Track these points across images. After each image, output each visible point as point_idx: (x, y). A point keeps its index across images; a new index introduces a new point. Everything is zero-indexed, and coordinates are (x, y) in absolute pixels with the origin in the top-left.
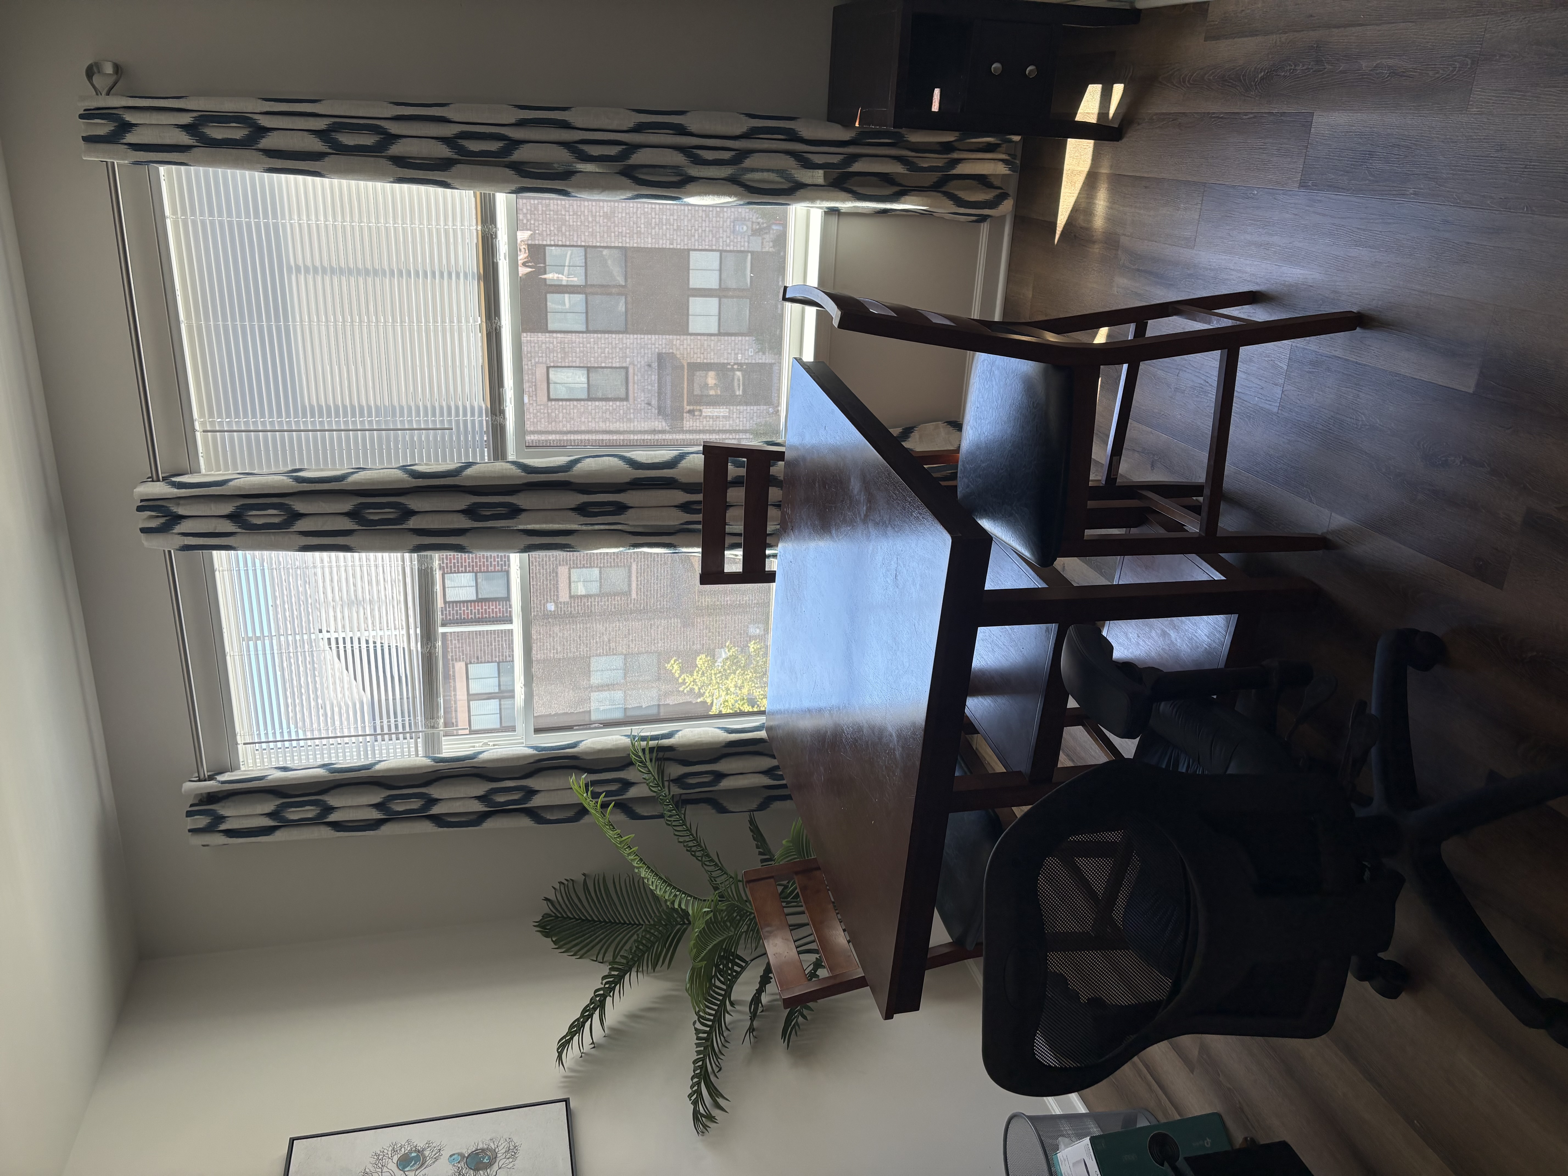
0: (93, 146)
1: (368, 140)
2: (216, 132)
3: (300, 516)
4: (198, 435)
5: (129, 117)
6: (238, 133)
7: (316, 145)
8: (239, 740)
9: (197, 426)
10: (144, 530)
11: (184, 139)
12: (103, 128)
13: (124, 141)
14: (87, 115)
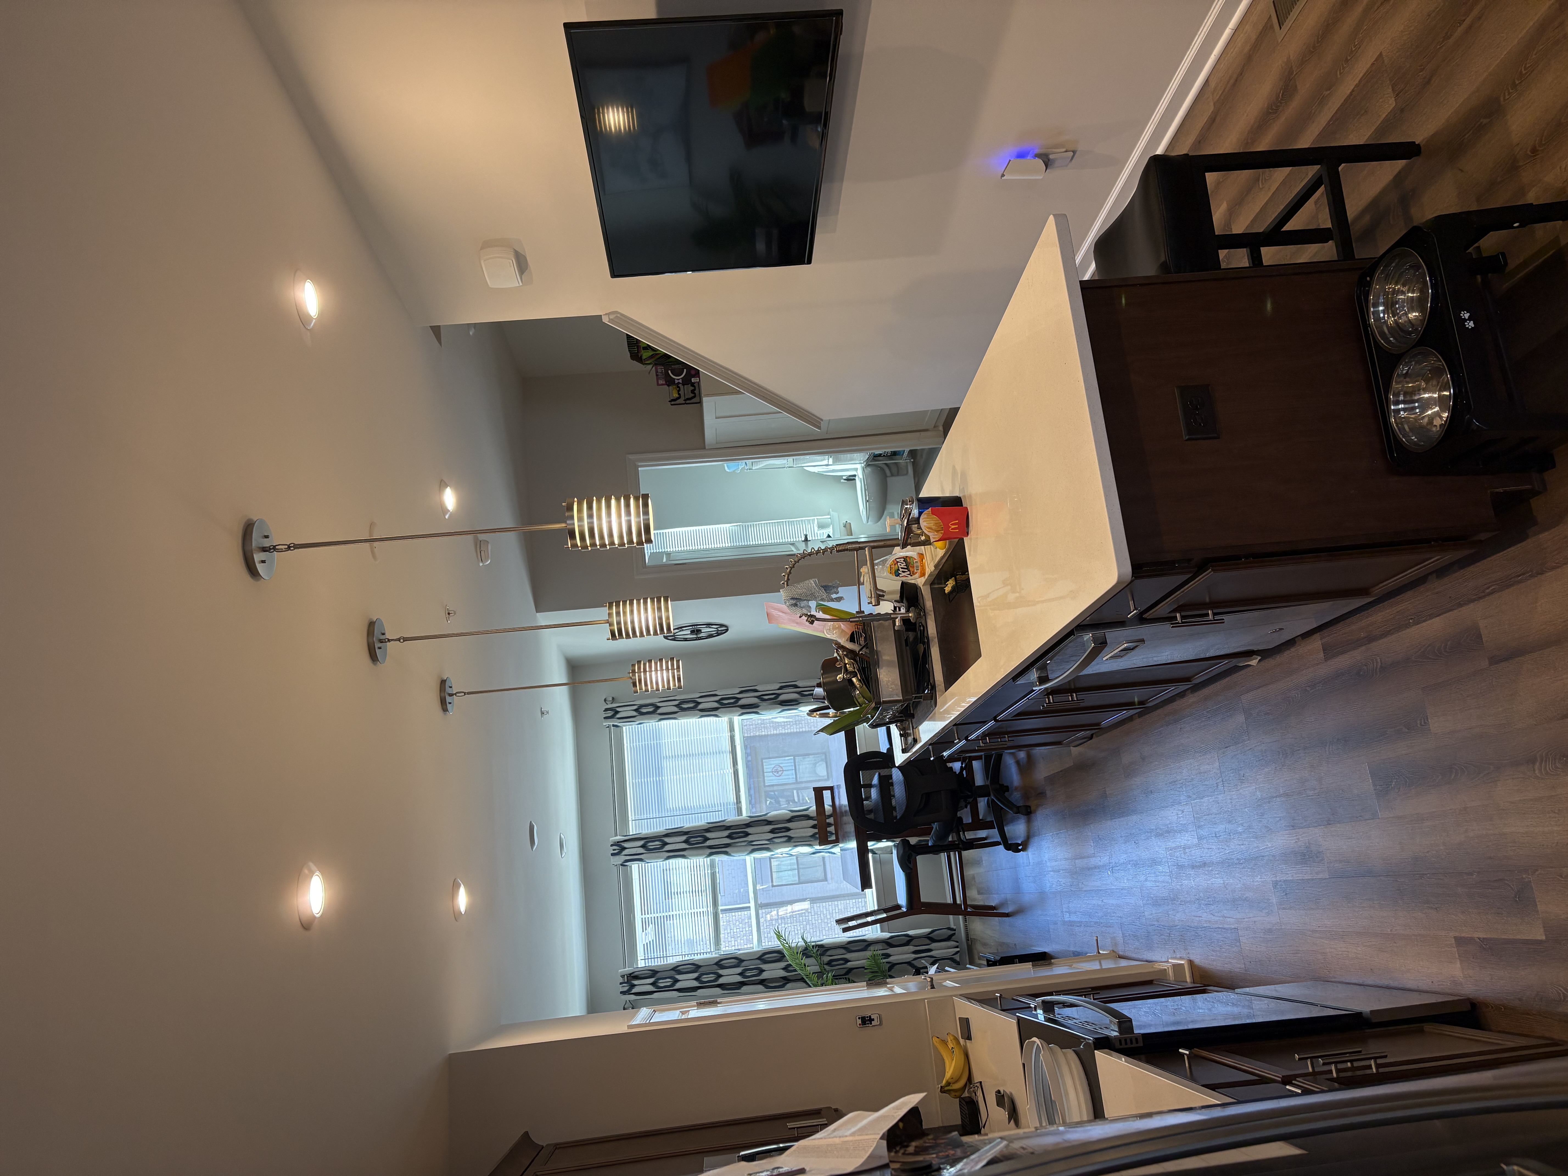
0: (606, 720)
1: (691, 705)
2: (644, 710)
3: (667, 844)
4: (630, 822)
5: (618, 709)
6: (651, 709)
7: (675, 709)
8: (639, 959)
9: (630, 819)
10: (613, 855)
11: (635, 713)
12: (610, 713)
13: (616, 717)
14: (606, 710)
